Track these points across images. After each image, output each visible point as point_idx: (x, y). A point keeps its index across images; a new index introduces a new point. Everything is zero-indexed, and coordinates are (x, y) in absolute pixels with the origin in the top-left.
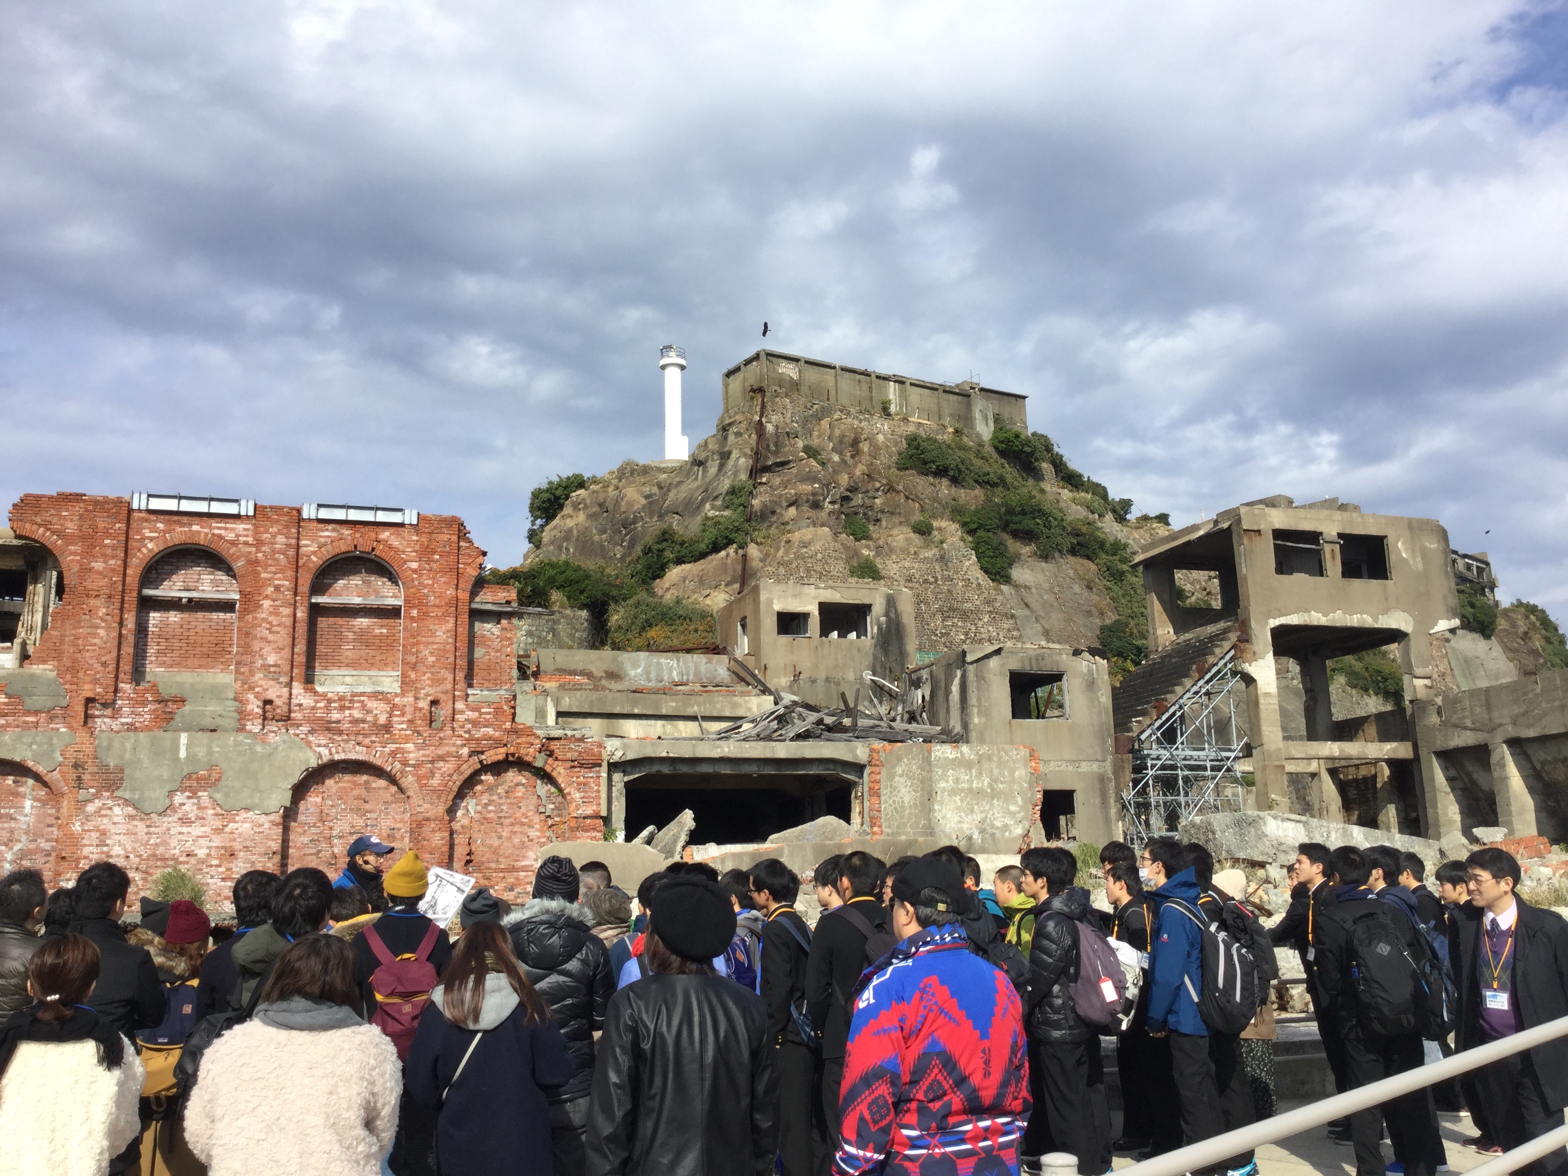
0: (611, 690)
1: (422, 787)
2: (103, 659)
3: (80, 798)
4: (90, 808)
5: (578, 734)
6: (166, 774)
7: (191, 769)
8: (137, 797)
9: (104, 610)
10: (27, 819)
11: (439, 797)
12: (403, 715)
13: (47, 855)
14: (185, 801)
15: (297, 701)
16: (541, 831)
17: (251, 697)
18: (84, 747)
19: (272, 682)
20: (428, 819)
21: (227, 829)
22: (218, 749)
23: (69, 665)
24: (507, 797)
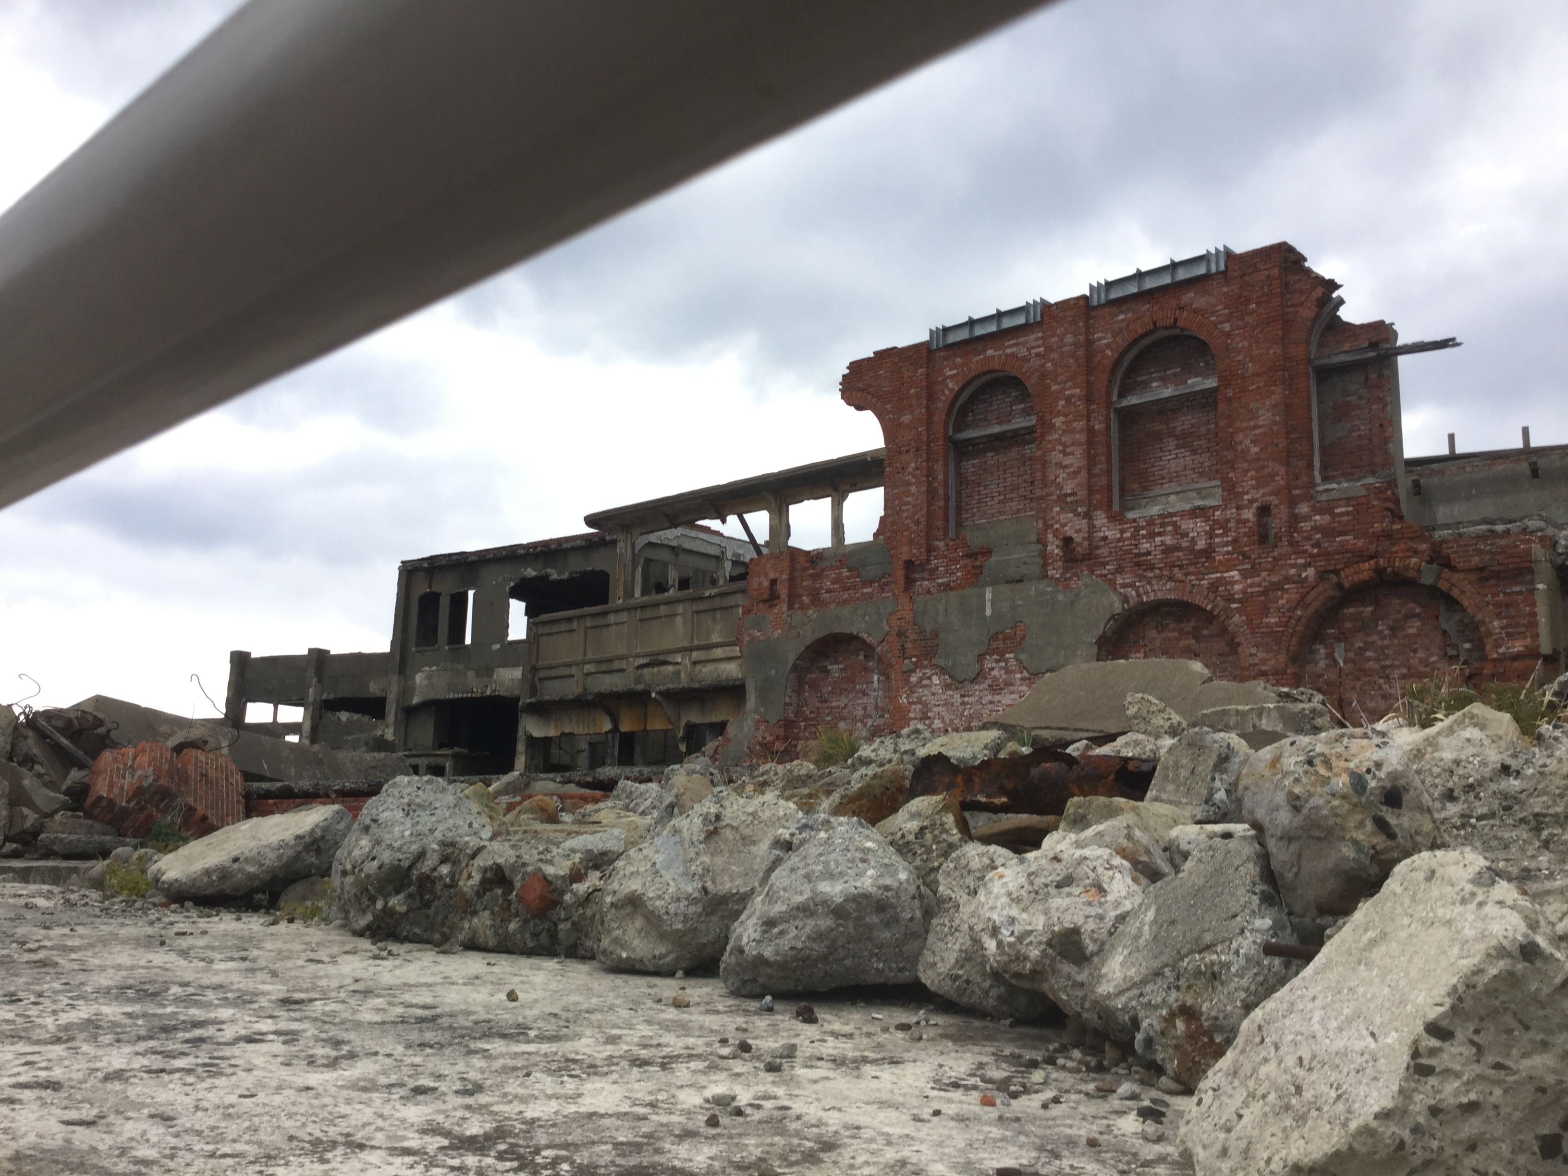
1: (1255, 628)
2: (917, 517)
3: (905, 669)
4: (914, 679)
6: (974, 637)
7: (997, 628)
8: (950, 663)
10: (876, 693)
12: (1226, 532)
14: (994, 665)
15: (1101, 534)
17: (1050, 536)
18: (905, 614)
19: (1070, 515)
24: (1393, 636)
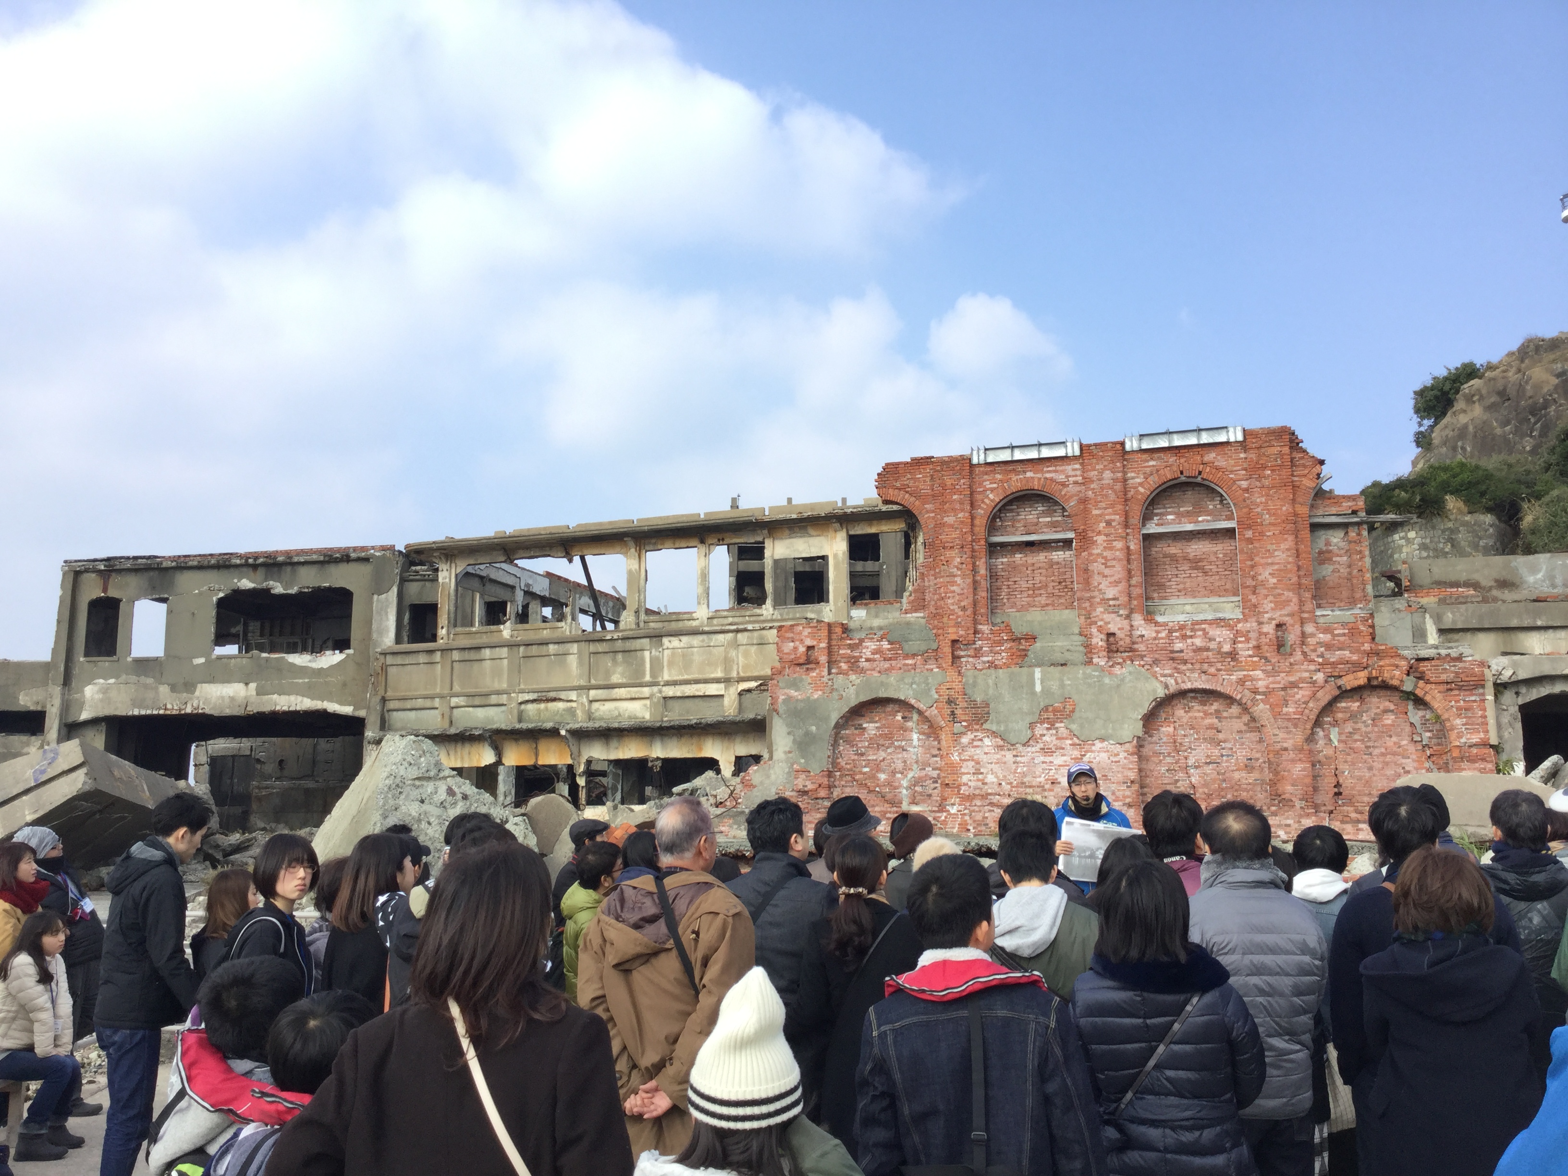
0: (1504, 601)
1: (1277, 715)
2: (962, 604)
3: (956, 731)
4: (965, 740)
5: (1454, 653)
6: (1025, 707)
7: (1047, 702)
8: (1002, 729)
9: (959, 560)
10: (916, 750)
11: (1296, 726)
12: (1248, 640)
13: (934, 782)
14: (1045, 732)
15: (1139, 633)
16: (1418, 761)
17: (1094, 630)
18: (954, 685)
19: (1113, 615)
20: (1286, 749)
21: (1085, 759)
22: (1069, 682)
23: (935, 612)
24: (1374, 725)
